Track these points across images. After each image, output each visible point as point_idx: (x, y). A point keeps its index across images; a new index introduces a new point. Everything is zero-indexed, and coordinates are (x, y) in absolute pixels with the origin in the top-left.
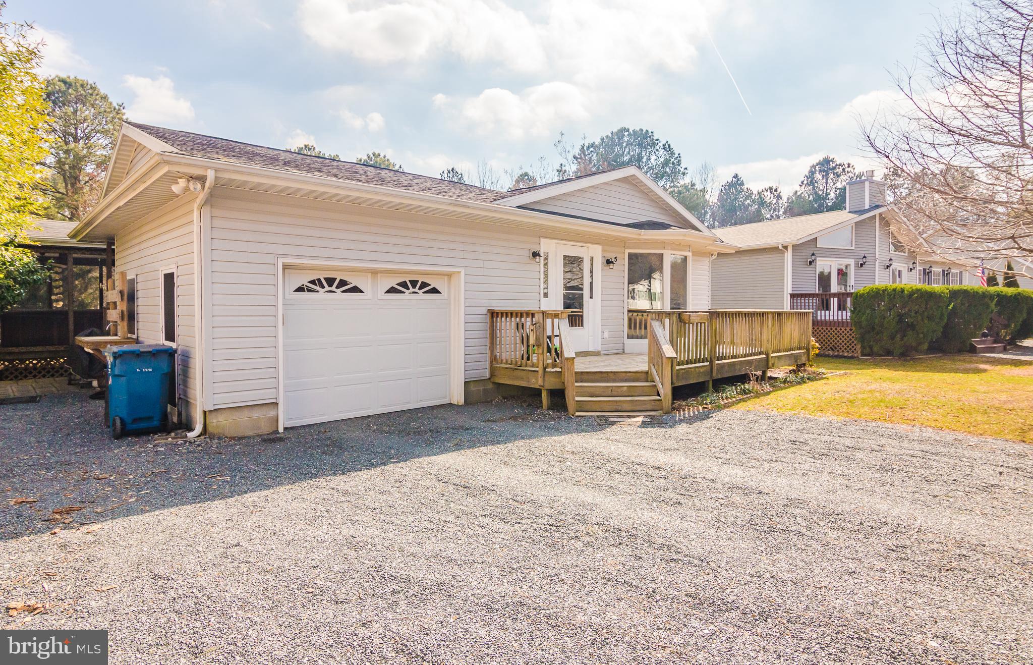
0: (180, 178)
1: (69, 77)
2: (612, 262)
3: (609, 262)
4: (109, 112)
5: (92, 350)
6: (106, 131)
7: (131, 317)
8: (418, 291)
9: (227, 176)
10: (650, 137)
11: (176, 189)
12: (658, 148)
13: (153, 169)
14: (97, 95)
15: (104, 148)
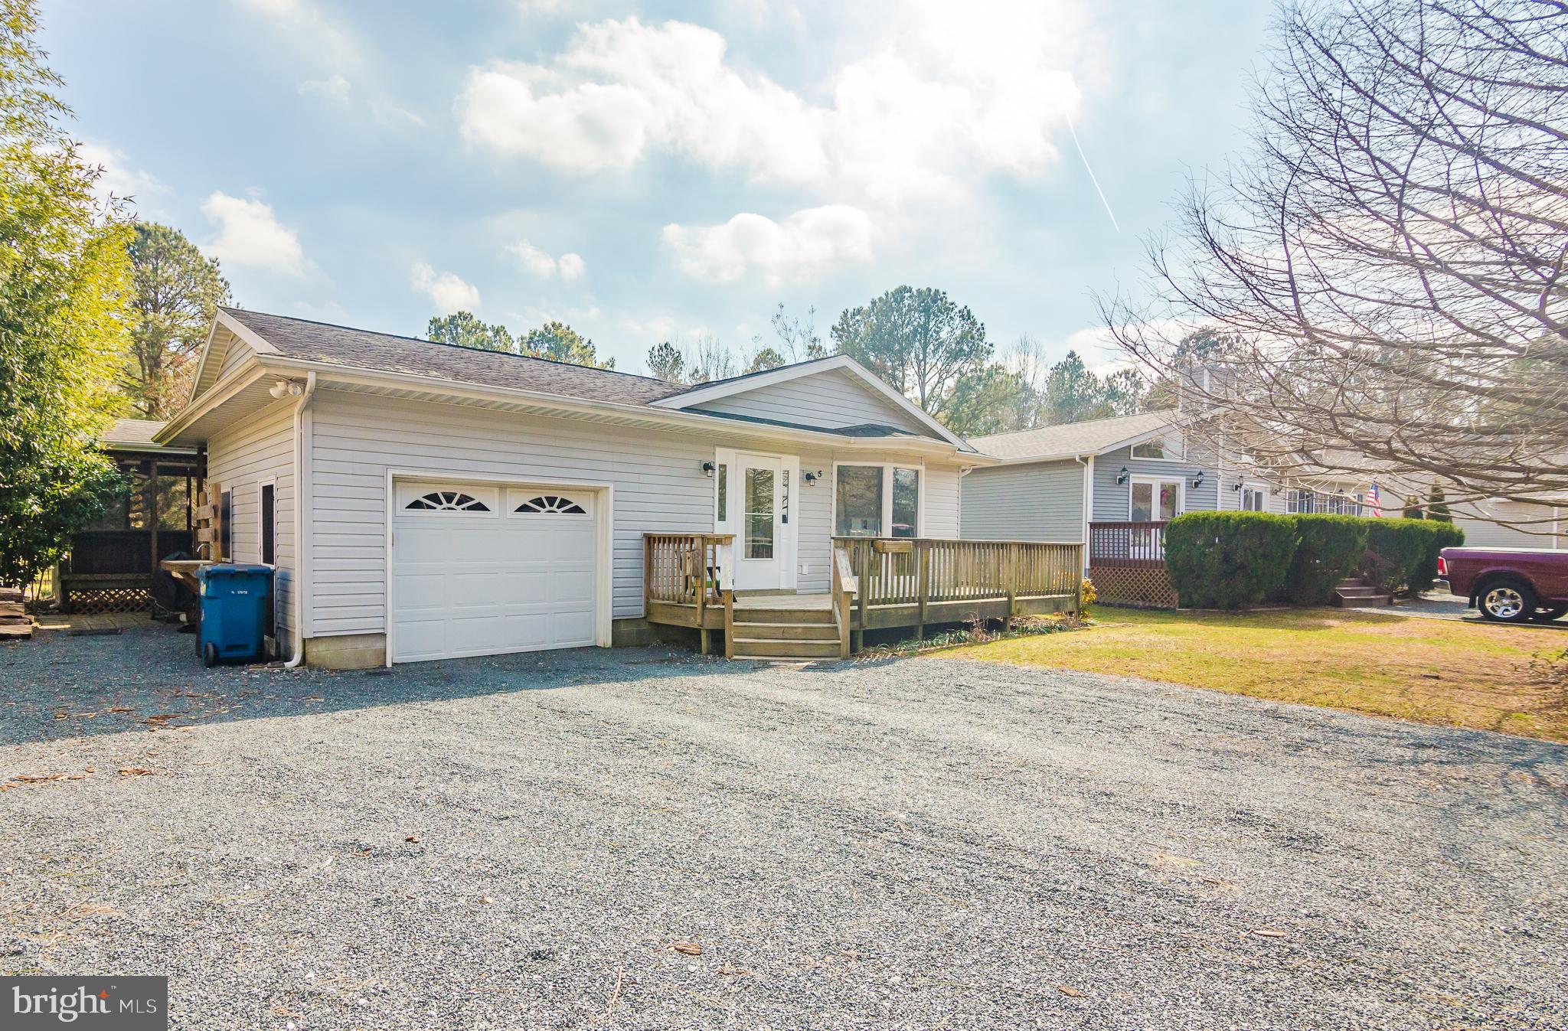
0: (280, 381)
1: (148, 224)
2: (814, 478)
3: (809, 477)
4: (199, 271)
5: (181, 573)
6: (195, 296)
7: (225, 537)
8: (557, 510)
9: (329, 378)
10: (941, 300)
11: (274, 392)
12: (952, 315)
13: (250, 371)
14: (184, 247)
15: (192, 318)
